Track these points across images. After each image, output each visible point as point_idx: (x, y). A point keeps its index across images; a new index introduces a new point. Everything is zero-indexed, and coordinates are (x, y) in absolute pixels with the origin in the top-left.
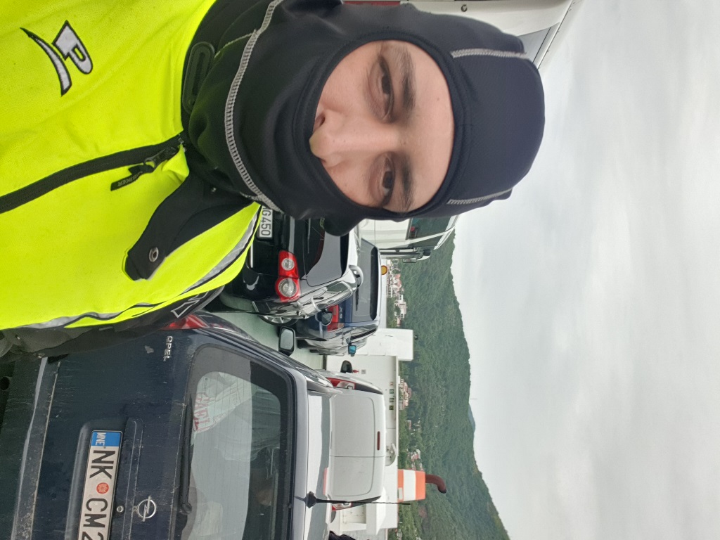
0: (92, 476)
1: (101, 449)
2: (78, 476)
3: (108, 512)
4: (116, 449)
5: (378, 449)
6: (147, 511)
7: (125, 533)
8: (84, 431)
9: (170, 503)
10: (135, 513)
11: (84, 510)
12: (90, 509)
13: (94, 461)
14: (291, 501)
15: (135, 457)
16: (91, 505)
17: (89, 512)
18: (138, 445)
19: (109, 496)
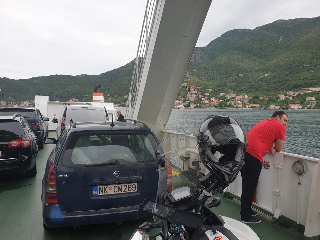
0: (107, 193)
1: (98, 192)
2: (107, 197)
3: (117, 186)
4: (98, 187)
5: (88, 108)
6: (117, 174)
7: (124, 179)
8: (93, 198)
9: (115, 167)
10: (118, 177)
11: (117, 193)
12: (117, 191)
13: (103, 193)
14: (113, 130)
15: (101, 180)
16: (115, 191)
17: (118, 191)
18: (97, 180)
19: (113, 186)
